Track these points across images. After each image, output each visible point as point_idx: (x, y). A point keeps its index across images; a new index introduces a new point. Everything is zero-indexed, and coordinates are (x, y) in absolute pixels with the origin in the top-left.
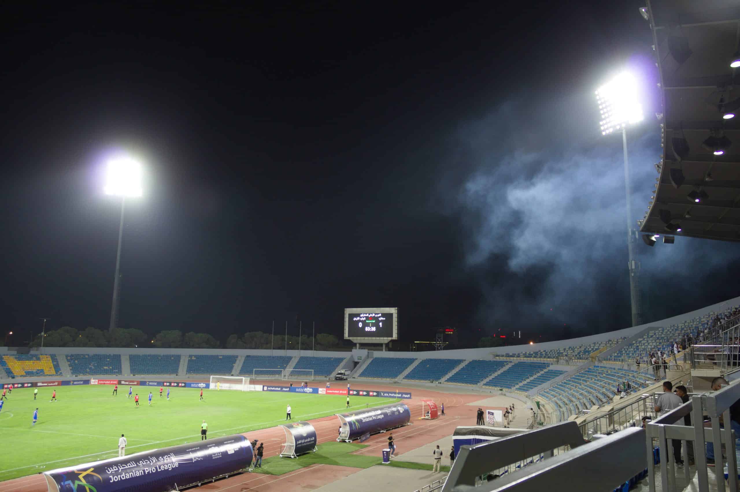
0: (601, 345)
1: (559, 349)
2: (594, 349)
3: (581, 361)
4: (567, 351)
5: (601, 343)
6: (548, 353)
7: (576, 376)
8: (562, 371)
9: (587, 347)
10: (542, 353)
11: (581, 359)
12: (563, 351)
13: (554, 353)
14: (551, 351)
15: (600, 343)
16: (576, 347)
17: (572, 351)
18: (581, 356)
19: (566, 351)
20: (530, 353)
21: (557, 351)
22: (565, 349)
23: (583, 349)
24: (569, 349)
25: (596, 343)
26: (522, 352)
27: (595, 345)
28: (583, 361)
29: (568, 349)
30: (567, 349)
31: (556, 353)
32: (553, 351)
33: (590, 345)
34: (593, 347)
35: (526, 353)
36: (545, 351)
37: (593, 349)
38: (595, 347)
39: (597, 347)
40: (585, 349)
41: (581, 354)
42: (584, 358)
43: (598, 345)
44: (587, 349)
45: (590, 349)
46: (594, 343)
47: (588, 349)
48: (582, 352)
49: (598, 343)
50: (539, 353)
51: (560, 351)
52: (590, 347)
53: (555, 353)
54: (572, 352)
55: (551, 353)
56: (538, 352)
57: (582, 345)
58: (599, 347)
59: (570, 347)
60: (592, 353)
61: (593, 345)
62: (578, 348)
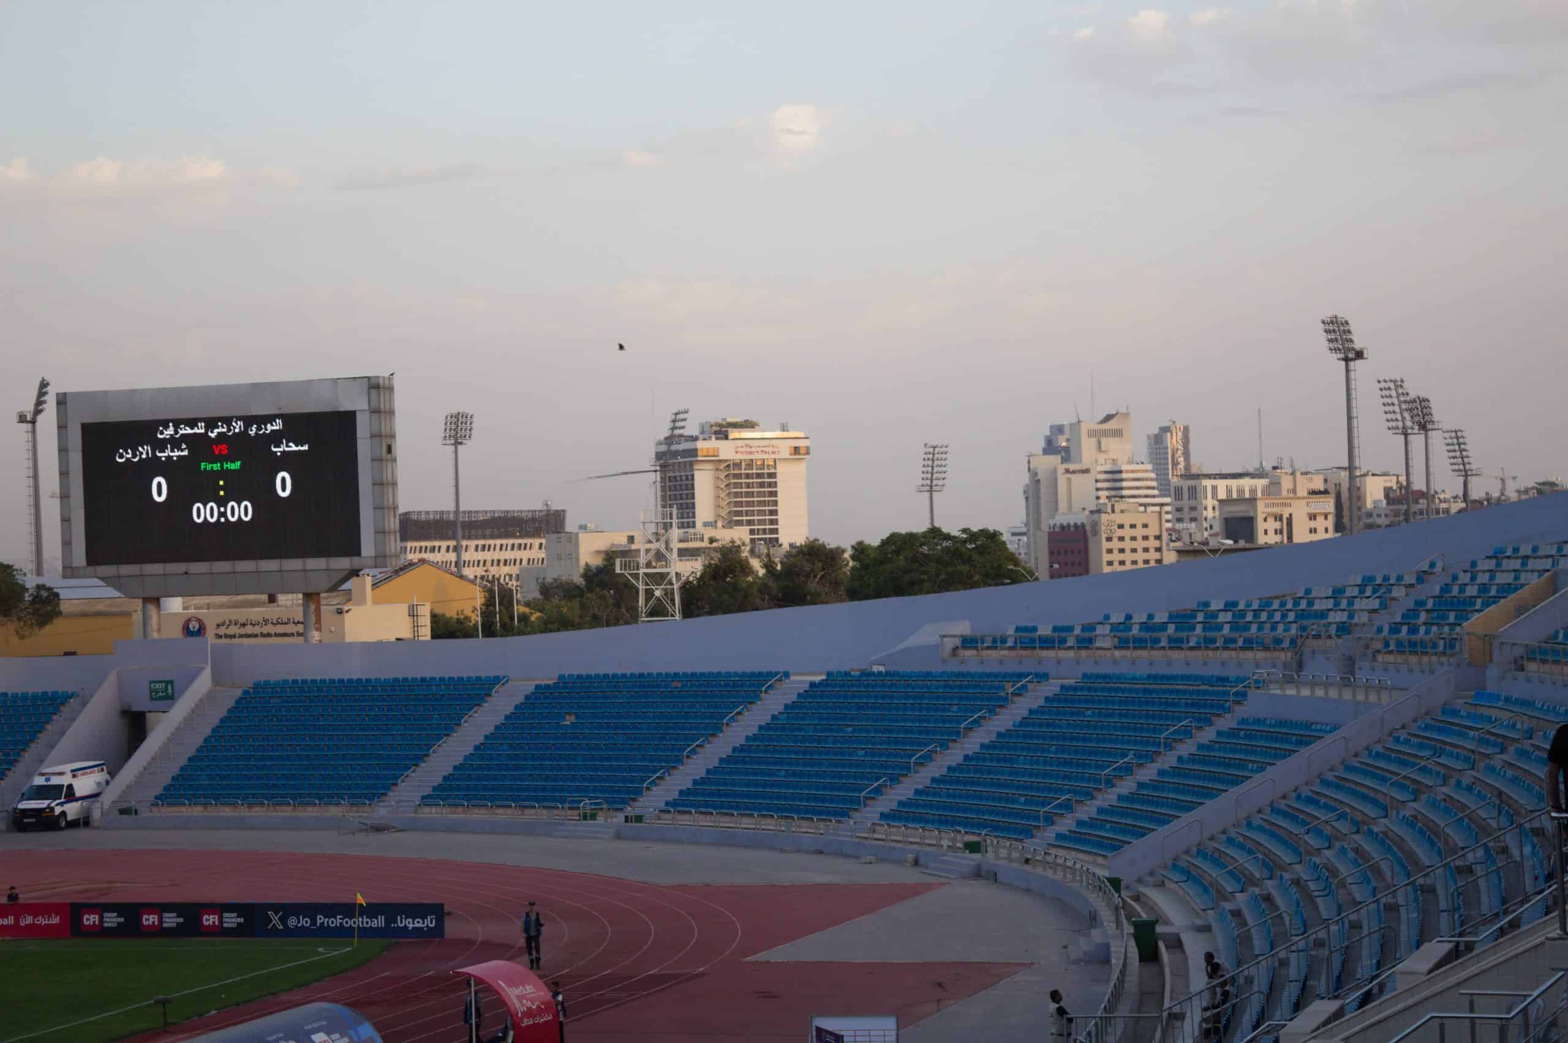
0: (1532, 564)
1: (1308, 591)
2: (1493, 592)
3: (1413, 659)
4: (1351, 601)
5: (1535, 549)
6: (1249, 617)
7: (1378, 755)
8: (1308, 725)
9: (1455, 578)
10: (1214, 615)
11: (1414, 648)
12: (1330, 604)
13: (1277, 617)
14: (1266, 603)
15: (1525, 550)
16: (1400, 578)
17: (1375, 604)
18: (1422, 630)
19: (1344, 604)
20: (1151, 617)
21: (1296, 602)
22: (1337, 593)
23: (1437, 592)
24: (1362, 588)
25: (1509, 553)
26: (1107, 617)
27: (1498, 565)
28: (1425, 659)
29: (1355, 592)
30: (1350, 592)
31: (1291, 616)
32: (1276, 605)
33: (1474, 564)
34: (1483, 578)
35: (1129, 617)
36: (1230, 606)
37: (1484, 588)
38: (1502, 578)
39: (1508, 578)
40: (1446, 588)
41: (1423, 616)
42: (1435, 645)
43: (1516, 564)
44: (1455, 591)
45: (1471, 591)
46: (1498, 556)
47: (1462, 590)
48: (1430, 604)
49: (1516, 550)
50: (1200, 617)
51: (1310, 603)
52: (1473, 578)
53: (1284, 616)
54: (1374, 611)
55: (1264, 616)
56: (1193, 614)
57: (1432, 565)
58: (1516, 578)
59: (1367, 581)
60: (1477, 615)
61: (1491, 564)
62: (1412, 586)
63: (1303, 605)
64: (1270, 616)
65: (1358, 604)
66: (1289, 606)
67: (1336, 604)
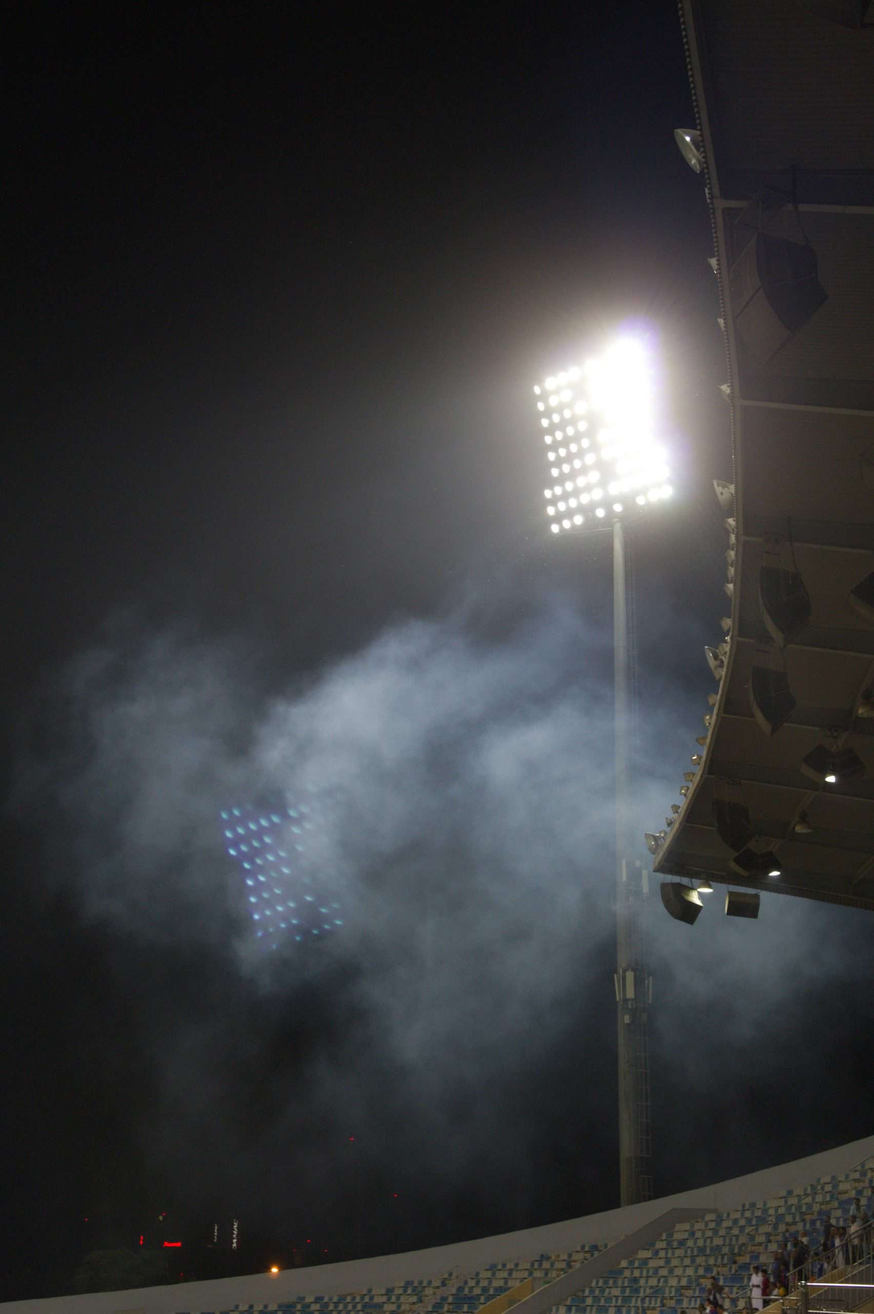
0: (515, 1274)
1: (370, 1291)
2: (492, 1292)
4: (398, 1297)
5: (517, 1265)
6: (332, 1307)
9: (466, 1282)
10: (308, 1305)
12: (384, 1299)
13: (350, 1307)
14: (343, 1298)
15: (510, 1266)
16: (430, 1282)
17: (414, 1299)
19: (393, 1299)
20: (266, 1306)
21: (363, 1297)
22: (389, 1292)
23: (454, 1291)
24: (405, 1289)
25: (500, 1267)
26: (238, 1306)
27: (494, 1274)
29: (401, 1291)
30: (399, 1291)
31: (359, 1307)
32: (349, 1299)
33: (477, 1274)
34: (484, 1283)
35: (252, 1307)
36: (318, 1299)
37: (485, 1290)
38: (497, 1283)
39: (501, 1283)
40: (460, 1289)
41: (446, 1307)
43: (505, 1274)
44: (466, 1291)
45: (477, 1291)
46: (493, 1268)
47: (471, 1289)
48: (450, 1299)
49: (504, 1265)
50: (299, 1307)
51: (372, 1298)
52: (478, 1283)
53: (354, 1307)
54: (414, 1303)
55: (341, 1307)
56: (294, 1305)
57: (451, 1274)
58: (506, 1283)
59: (408, 1283)
60: (482, 1307)
61: (489, 1274)
62: (438, 1287)
63: (367, 1299)
64: (345, 1306)
65: (402, 1299)
66: (358, 1300)
67: (389, 1299)
